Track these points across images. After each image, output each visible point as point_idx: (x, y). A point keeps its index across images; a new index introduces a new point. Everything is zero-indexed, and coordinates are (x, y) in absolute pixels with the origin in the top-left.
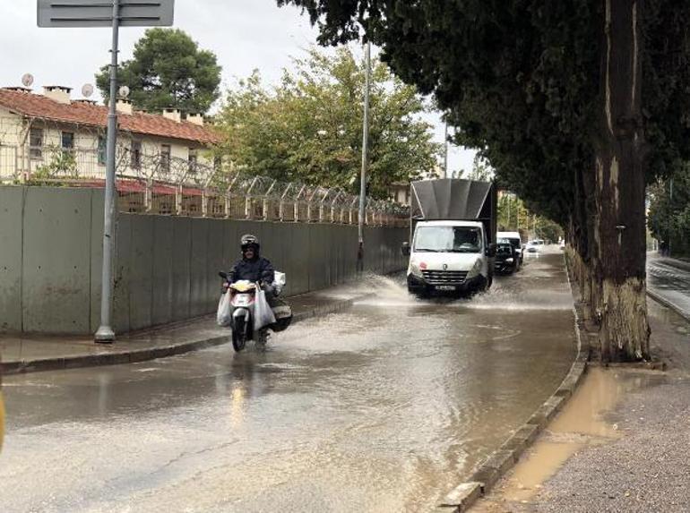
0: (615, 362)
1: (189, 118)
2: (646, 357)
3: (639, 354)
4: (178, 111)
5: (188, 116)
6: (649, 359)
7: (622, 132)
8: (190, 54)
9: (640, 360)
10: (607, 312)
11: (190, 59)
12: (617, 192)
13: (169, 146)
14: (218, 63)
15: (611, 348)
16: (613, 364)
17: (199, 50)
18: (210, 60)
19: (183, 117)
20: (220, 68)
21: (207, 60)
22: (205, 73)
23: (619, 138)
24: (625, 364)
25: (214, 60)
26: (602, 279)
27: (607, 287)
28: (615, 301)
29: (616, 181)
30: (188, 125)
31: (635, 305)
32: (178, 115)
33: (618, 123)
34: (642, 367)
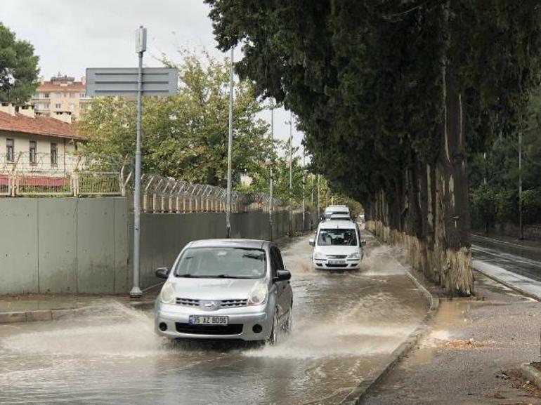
0: (455, 297)
1: (21, 111)
2: (473, 294)
3: (468, 292)
4: (13, 105)
5: (20, 108)
6: (474, 295)
7: (455, 161)
8: (9, 45)
9: (469, 296)
10: (450, 268)
11: (10, 50)
12: (453, 197)
13: (13, 140)
14: (35, 53)
15: (453, 290)
16: (454, 299)
17: (16, 40)
18: (28, 51)
19: (17, 109)
20: (37, 58)
21: (25, 50)
22: (24, 64)
23: (454, 165)
24: (461, 298)
25: (32, 50)
26: (447, 248)
27: (449, 253)
28: (454, 261)
29: (453, 190)
30: (22, 117)
31: (465, 263)
32: (13, 109)
33: (453, 156)
34: (471, 299)
